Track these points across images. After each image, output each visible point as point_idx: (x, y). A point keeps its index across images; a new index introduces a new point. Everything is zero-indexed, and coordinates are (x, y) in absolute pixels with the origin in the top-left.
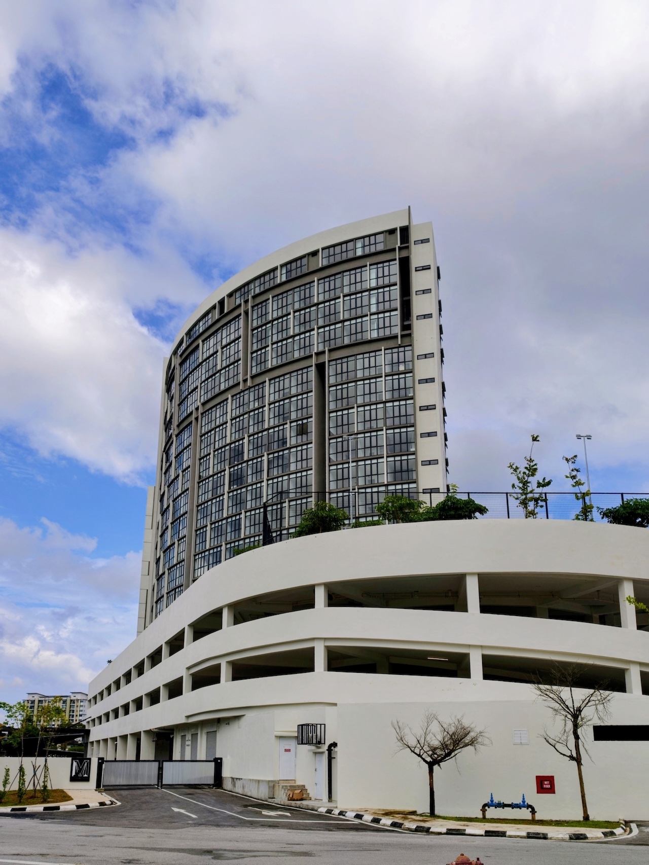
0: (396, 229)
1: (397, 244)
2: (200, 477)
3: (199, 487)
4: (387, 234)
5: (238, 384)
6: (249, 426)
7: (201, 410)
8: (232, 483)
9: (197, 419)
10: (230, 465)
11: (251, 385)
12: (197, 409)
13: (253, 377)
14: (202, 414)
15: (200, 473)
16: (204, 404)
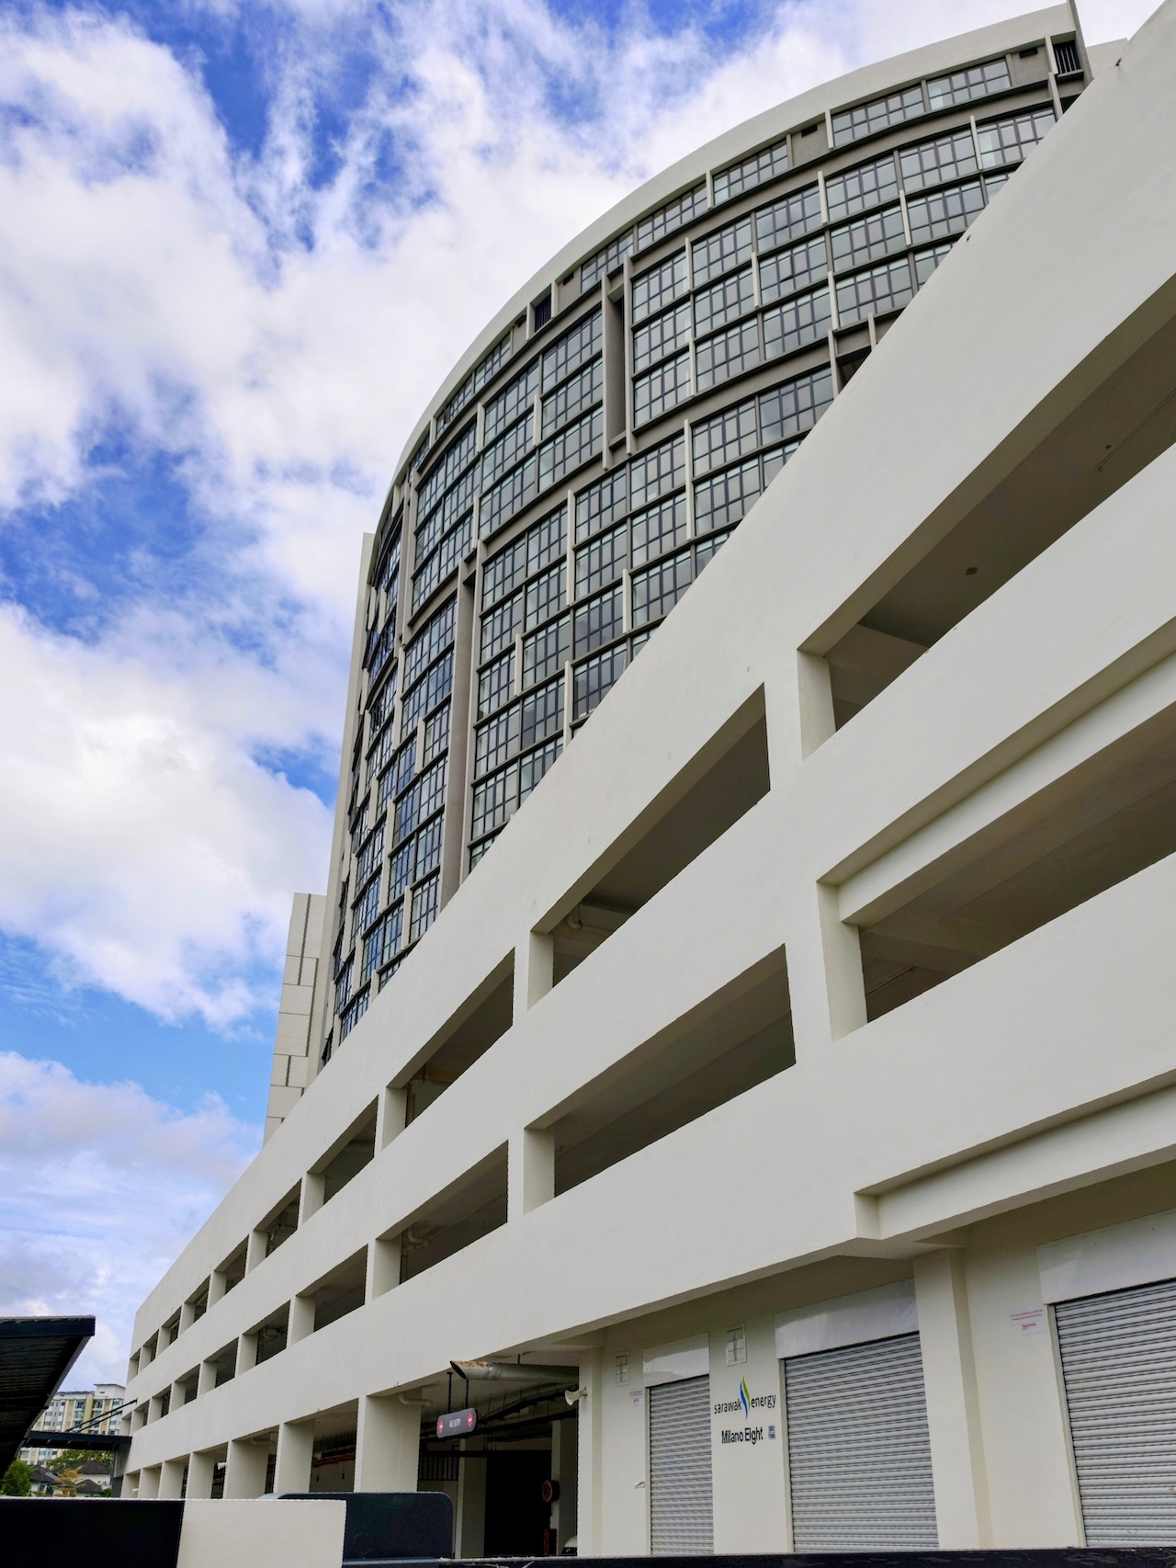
0: (1042, 44)
1: (1050, 70)
2: (480, 714)
3: (477, 737)
4: (1017, 56)
5: (598, 459)
6: (632, 551)
7: (482, 557)
8: (582, 704)
9: (470, 583)
10: (574, 658)
11: (635, 453)
12: (470, 560)
13: (638, 434)
14: (485, 565)
15: (479, 704)
16: (488, 542)
